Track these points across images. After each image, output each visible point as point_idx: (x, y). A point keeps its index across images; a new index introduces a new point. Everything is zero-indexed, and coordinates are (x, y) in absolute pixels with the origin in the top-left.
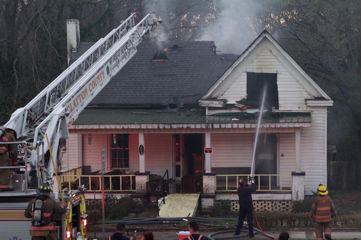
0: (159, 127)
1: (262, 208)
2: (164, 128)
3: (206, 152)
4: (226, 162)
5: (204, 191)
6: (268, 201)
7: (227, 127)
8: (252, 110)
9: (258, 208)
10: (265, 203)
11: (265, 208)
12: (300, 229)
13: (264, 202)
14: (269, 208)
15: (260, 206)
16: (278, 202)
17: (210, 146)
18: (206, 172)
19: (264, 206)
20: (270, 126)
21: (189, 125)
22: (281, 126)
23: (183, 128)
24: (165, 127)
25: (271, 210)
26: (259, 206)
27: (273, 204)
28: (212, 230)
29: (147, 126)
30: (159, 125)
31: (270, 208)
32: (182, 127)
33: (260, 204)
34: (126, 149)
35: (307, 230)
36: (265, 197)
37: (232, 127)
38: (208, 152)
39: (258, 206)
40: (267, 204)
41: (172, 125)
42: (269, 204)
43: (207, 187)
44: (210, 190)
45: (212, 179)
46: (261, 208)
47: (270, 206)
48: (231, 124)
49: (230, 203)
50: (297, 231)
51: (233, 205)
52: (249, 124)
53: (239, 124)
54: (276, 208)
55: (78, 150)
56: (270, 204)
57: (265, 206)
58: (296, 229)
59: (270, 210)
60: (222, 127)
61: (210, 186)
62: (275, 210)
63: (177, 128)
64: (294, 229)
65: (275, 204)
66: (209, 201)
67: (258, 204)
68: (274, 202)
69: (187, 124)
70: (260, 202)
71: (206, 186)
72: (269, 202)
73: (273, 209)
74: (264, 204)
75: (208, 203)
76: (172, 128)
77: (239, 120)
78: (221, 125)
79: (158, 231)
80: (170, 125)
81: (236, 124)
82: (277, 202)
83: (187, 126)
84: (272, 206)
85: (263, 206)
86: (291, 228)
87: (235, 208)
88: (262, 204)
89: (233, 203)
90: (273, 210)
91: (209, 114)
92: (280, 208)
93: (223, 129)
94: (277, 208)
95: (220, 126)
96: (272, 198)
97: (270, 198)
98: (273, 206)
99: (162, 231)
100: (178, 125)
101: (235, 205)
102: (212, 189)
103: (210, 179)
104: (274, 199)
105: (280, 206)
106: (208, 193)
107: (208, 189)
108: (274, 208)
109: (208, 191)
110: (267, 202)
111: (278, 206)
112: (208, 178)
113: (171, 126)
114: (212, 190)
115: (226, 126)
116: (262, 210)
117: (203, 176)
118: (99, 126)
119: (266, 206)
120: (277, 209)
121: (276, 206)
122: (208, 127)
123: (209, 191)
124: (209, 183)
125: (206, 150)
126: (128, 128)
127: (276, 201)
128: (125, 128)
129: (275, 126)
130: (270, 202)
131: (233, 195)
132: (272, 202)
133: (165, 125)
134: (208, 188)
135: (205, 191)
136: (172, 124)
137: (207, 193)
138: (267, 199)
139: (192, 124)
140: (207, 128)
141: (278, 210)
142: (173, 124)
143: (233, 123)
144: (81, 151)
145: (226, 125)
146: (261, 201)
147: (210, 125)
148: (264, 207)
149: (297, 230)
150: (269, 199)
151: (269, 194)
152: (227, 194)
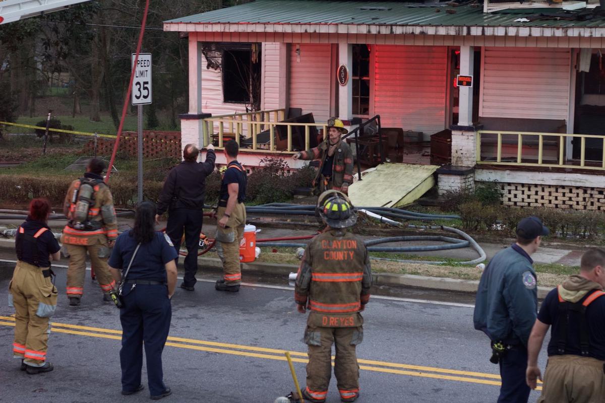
0: (369, 31)
1: (564, 202)
2: (379, 32)
3: (461, 83)
4: (518, 109)
5: (454, 160)
6: (578, 188)
7: (496, 34)
8: (574, 4)
9: (556, 202)
10: (571, 192)
11: (571, 203)
12: (563, 244)
13: (568, 191)
14: (578, 203)
15: (560, 198)
16: (597, 193)
17: (468, 73)
18: (459, 124)
19: (568, 199)
20: (580, 33)
21: (425, 29)
22: (602, 35)
23: (413, 33)
24: (381, 31)
25: (583, 208)
26: (558, 198)
27: (587, 196)
28: (388, 232)
29: (348, 29)
30: (369, 27)
31: (580, 203)
32: (411, 31)
33: (562, 195)
34: (365, 78)
35: (578, 248)
36: (571, 181)
37: (506, 33)
38: (465, 83)
39: (556, 198)
40: (575, 195)
41: (394, 28)
42: (578, 195)
43: (459, 154)
44: (464, 159)
45: (470, 137)
46: (562, 201)
47: (580, 199)
48: (504, 28)
49: (503, 189)
50: (557, 248)
51: (510, 192)
52: (539, 29)
53: (520, 28)
54: (592, 204)
55: (280, 78)
56: (580, 195)
57: (570, 199)
58: (555, 244)
59: (581, 207)
60: (486, 34)
61: (465, 153)
62: (589, 207)
63: (403, 33)
64: (552, 244)
65: (591, 195)
66: (452, 181)
67: (556, 194)
68: (589, 192)
69: (422, 26)
70: (560, 190)
71: (457, 152)
72: (578, 191)
73: (587, 205)
74: (568, 195)
75: (450, 184)
76: (393, 33)
77: (528, 21)
78: (486, 28)
79: (289, 228)
80: (390, 27)
81: (514, 28)
82: (595, 192)
83: (422, 30)
84: (584, 199)
85: (566, 199)
86: (547, 241)
87: (512, 200)
88: (564, 194)
89: (509, 188)
90: (585, 207)
91: (489, 11)
92: (599, 204)
93: (489, 37)
94: (594, 204)
95: (483, 31)
96: (583, 182)
97: (580, 182)
98: (587, 199)
99: (295, 229)
100: (405, 27)
101: (513, 192)
102: (468, 157)
103: (465, 137)
104: (588, 185)
105: (600, 200)
106: (461, 165)
107: (460, 158)
108: (589, 204)
109: (460, 162)
110: (574, 191)
111: (596, 200)
112: (461, 137)
113: (392, 29)
114: (468, 160)
115: (494, 32)
116: (563, 206)
117: (453, 132)
118: (265, 28)
119: (573, 199)
120: (594, 206)
121: (592, 201)
122: (461, 33)
123: (462, 161)
124: (462, 146)
125: (461, 79)
126: (315, 31)
127: (592, 189)
128: (309, 31)
129: (591, 33)
130: (581, 192)
131: (508, 172)
132: (585, 192)
133: (381, 27)
134: (461, 155)
135: (454, 162)
136: (394, 25)
137: (458, 166)
138: (573, 184)
139: (430, 25)
140: (459, 34)
141: (597, 209)
142: (396, 25)
143: (508, 27)
144: (284, 80)
145: (494, 30)
146: (563, 187)
147: (465, 29)
148: (569, 201)
149: (558, 245)
150: (578, 184)
151: (578, 174)
152: (496, 169)
